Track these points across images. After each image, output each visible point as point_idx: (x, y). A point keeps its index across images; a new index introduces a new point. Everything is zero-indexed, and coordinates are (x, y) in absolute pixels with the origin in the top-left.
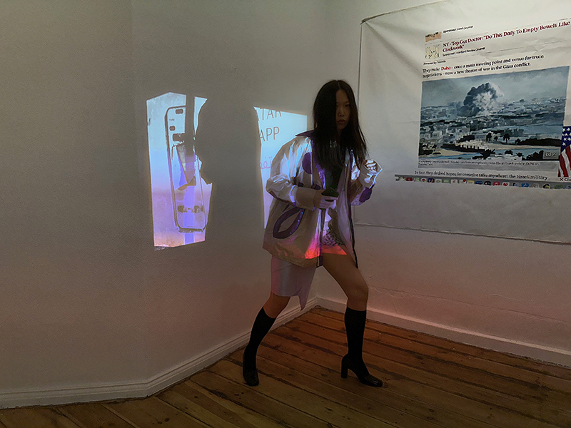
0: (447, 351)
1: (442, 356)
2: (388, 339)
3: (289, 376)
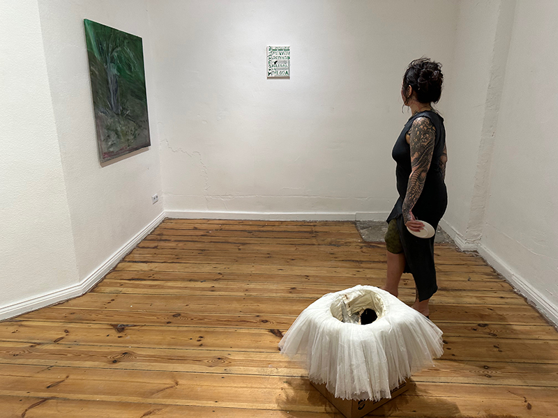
0: (263, 226)
1: (262, 229)
2: (227, 227)
3: (177, 259)
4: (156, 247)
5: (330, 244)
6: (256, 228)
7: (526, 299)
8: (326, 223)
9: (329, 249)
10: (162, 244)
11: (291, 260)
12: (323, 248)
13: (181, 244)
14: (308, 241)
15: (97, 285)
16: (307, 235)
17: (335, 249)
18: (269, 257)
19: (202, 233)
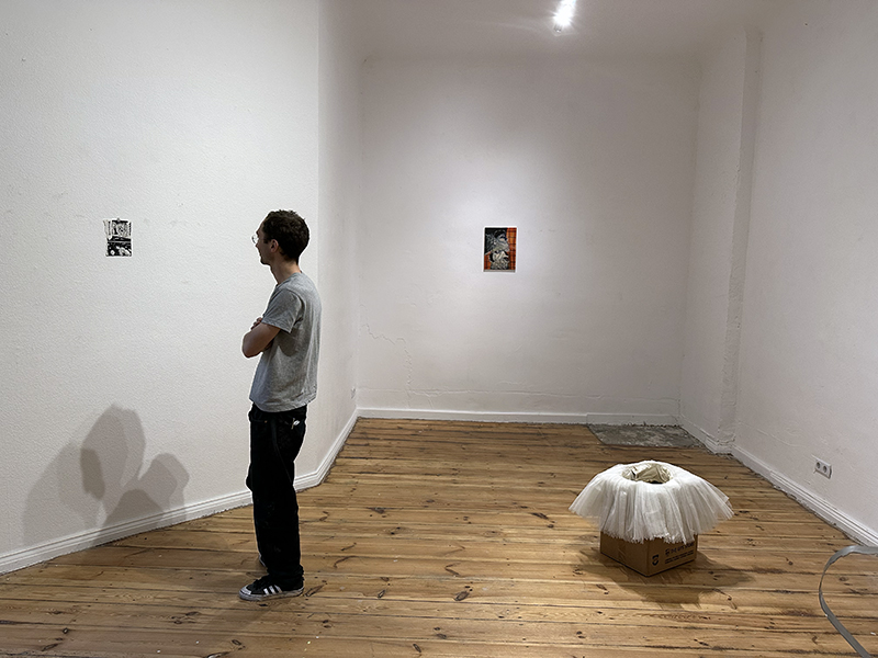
1: (479, 430)
2: (437, 428)
3: (397, 455)
4: (366, 445)
5: (566, 445)
6: (472, 429)
7: (786, 494)
8: (552, 426)
9: (567, 450)
10: (371, 442)
11: (527, 460)
12: (558, 449)
13: (393, 443)
14: (539, 443)
15: (326, 477)
16: (535, 437)
17: (574, 451)
18: (501, 456)
19: (410, 433)
